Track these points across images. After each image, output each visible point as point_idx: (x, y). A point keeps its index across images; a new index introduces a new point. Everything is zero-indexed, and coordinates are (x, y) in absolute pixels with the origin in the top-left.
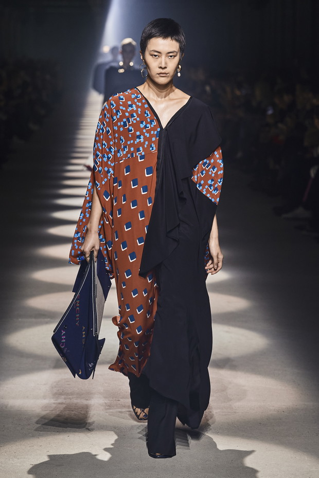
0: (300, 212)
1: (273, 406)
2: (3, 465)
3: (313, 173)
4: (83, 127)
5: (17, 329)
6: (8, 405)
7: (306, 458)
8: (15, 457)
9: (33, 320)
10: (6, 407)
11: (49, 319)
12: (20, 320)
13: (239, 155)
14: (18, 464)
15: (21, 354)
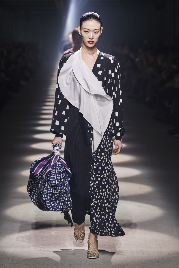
1: (166, 251)
5: (11, 205)
12: (13, 200)
15: (14, 221)
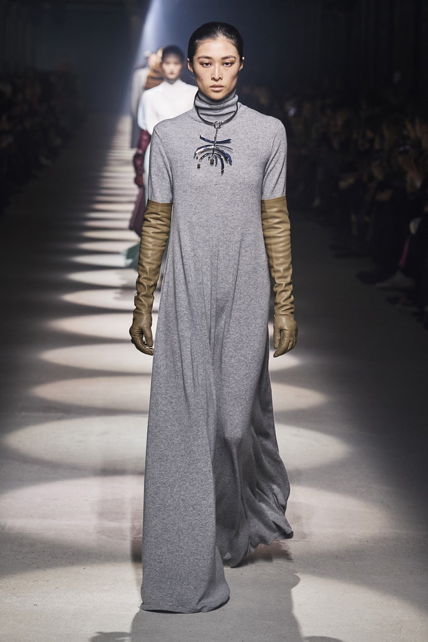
0: (399, 278)
1: (355, 534)
3: (413, 227)
5: (19, 425)
6: (5, 525)
8: (13, 594)
9: (42, 414)
11: (61, 414)
12: (23, 413)
13: (317, 202)
14: (18, 604)
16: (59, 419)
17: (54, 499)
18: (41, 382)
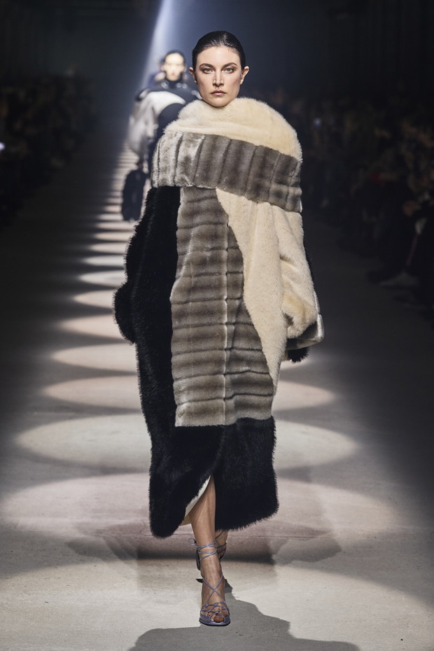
0: (404, 278)
1: (362, 530)
2: (9, 603)
3: (419, 228)
4: (123, 165)
5: (32, 425)
7: (404, 599)
8: (25, 592)
9: (53, 414)
10: (15, 527)
11: (73, 413)
12: (36, 413)
13: (325, 203)
14: (29, 602)
15: (37, 458)
16: (71, 418)
17: (66, 498)
18: (52, 382)
